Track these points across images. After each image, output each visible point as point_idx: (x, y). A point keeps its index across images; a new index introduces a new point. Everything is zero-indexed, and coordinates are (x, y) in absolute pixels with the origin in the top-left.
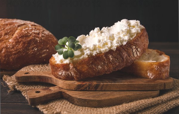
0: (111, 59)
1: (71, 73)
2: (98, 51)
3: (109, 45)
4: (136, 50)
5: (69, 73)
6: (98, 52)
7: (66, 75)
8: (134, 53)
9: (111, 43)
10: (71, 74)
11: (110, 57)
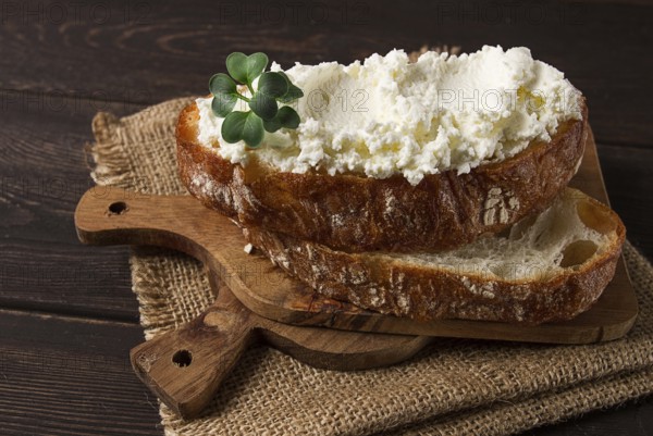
0: (389, 209)
1: (231, 196)
2: (354, 164)
3: (402, 158)
4: (500, 202)
5: (226, 196)
6: (351, 168)
7: (214, 196)
8: (486, 210)
9: (414, 152)
10: (232, 201)
11: (389, 200)
